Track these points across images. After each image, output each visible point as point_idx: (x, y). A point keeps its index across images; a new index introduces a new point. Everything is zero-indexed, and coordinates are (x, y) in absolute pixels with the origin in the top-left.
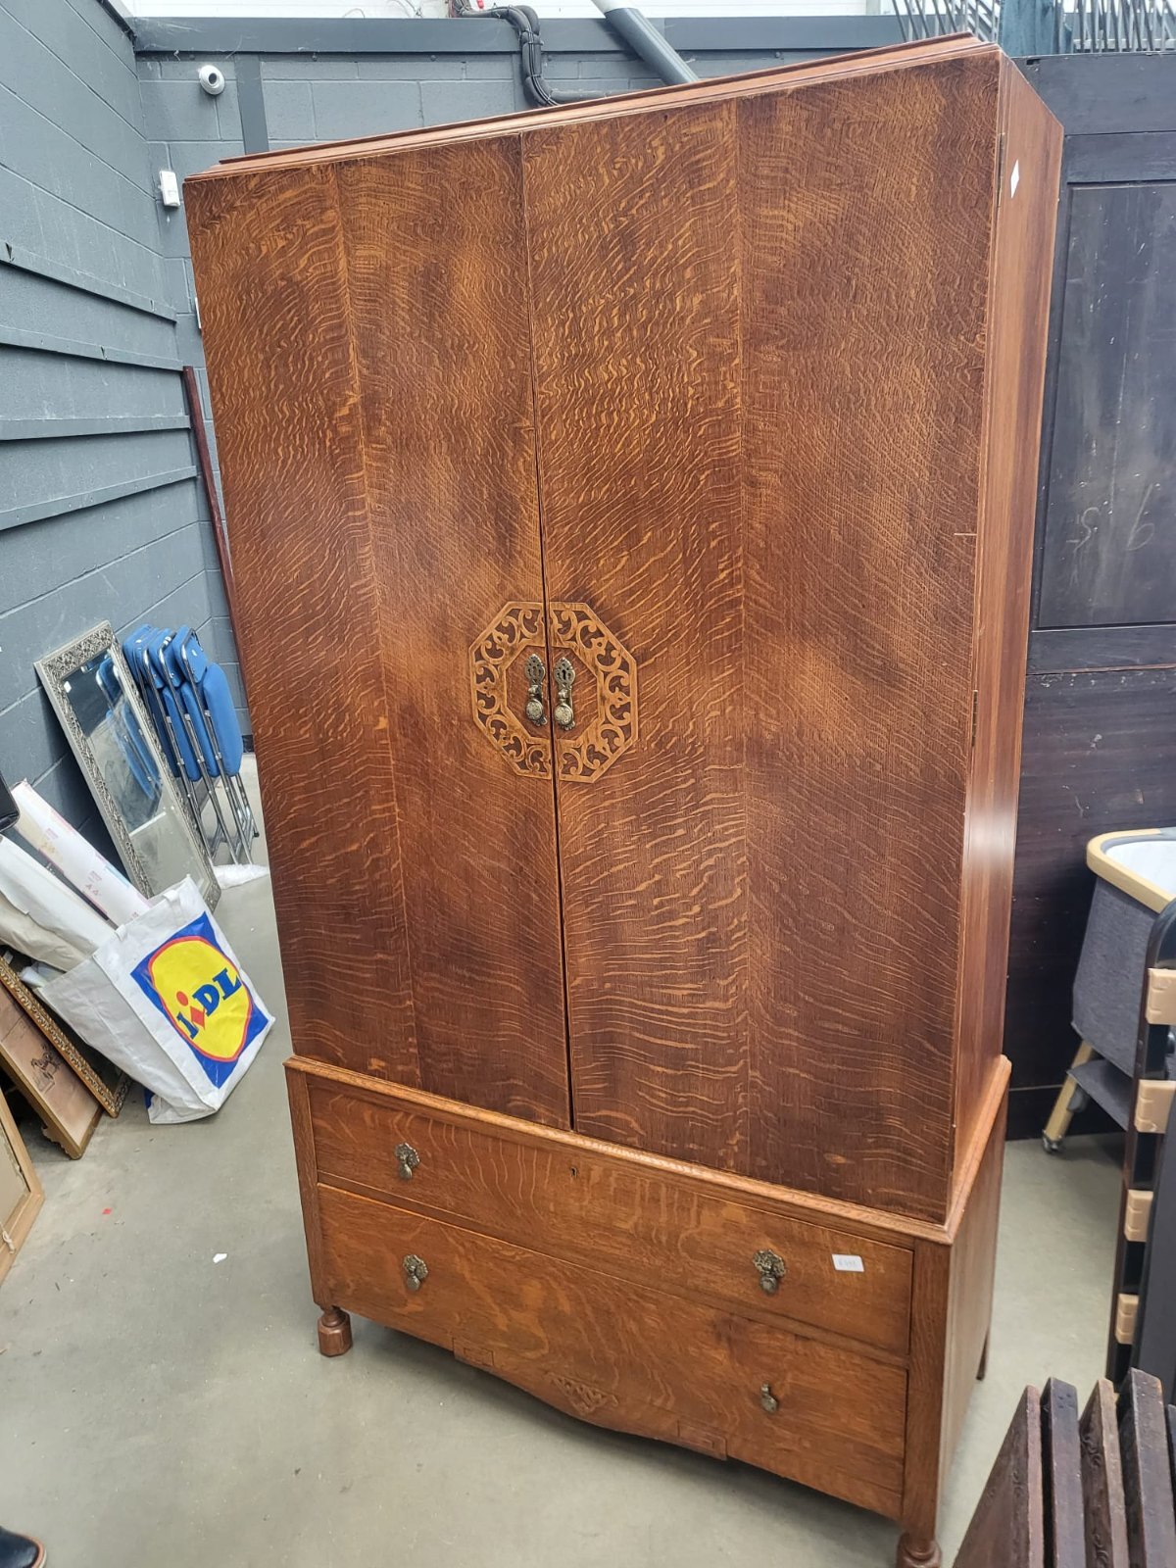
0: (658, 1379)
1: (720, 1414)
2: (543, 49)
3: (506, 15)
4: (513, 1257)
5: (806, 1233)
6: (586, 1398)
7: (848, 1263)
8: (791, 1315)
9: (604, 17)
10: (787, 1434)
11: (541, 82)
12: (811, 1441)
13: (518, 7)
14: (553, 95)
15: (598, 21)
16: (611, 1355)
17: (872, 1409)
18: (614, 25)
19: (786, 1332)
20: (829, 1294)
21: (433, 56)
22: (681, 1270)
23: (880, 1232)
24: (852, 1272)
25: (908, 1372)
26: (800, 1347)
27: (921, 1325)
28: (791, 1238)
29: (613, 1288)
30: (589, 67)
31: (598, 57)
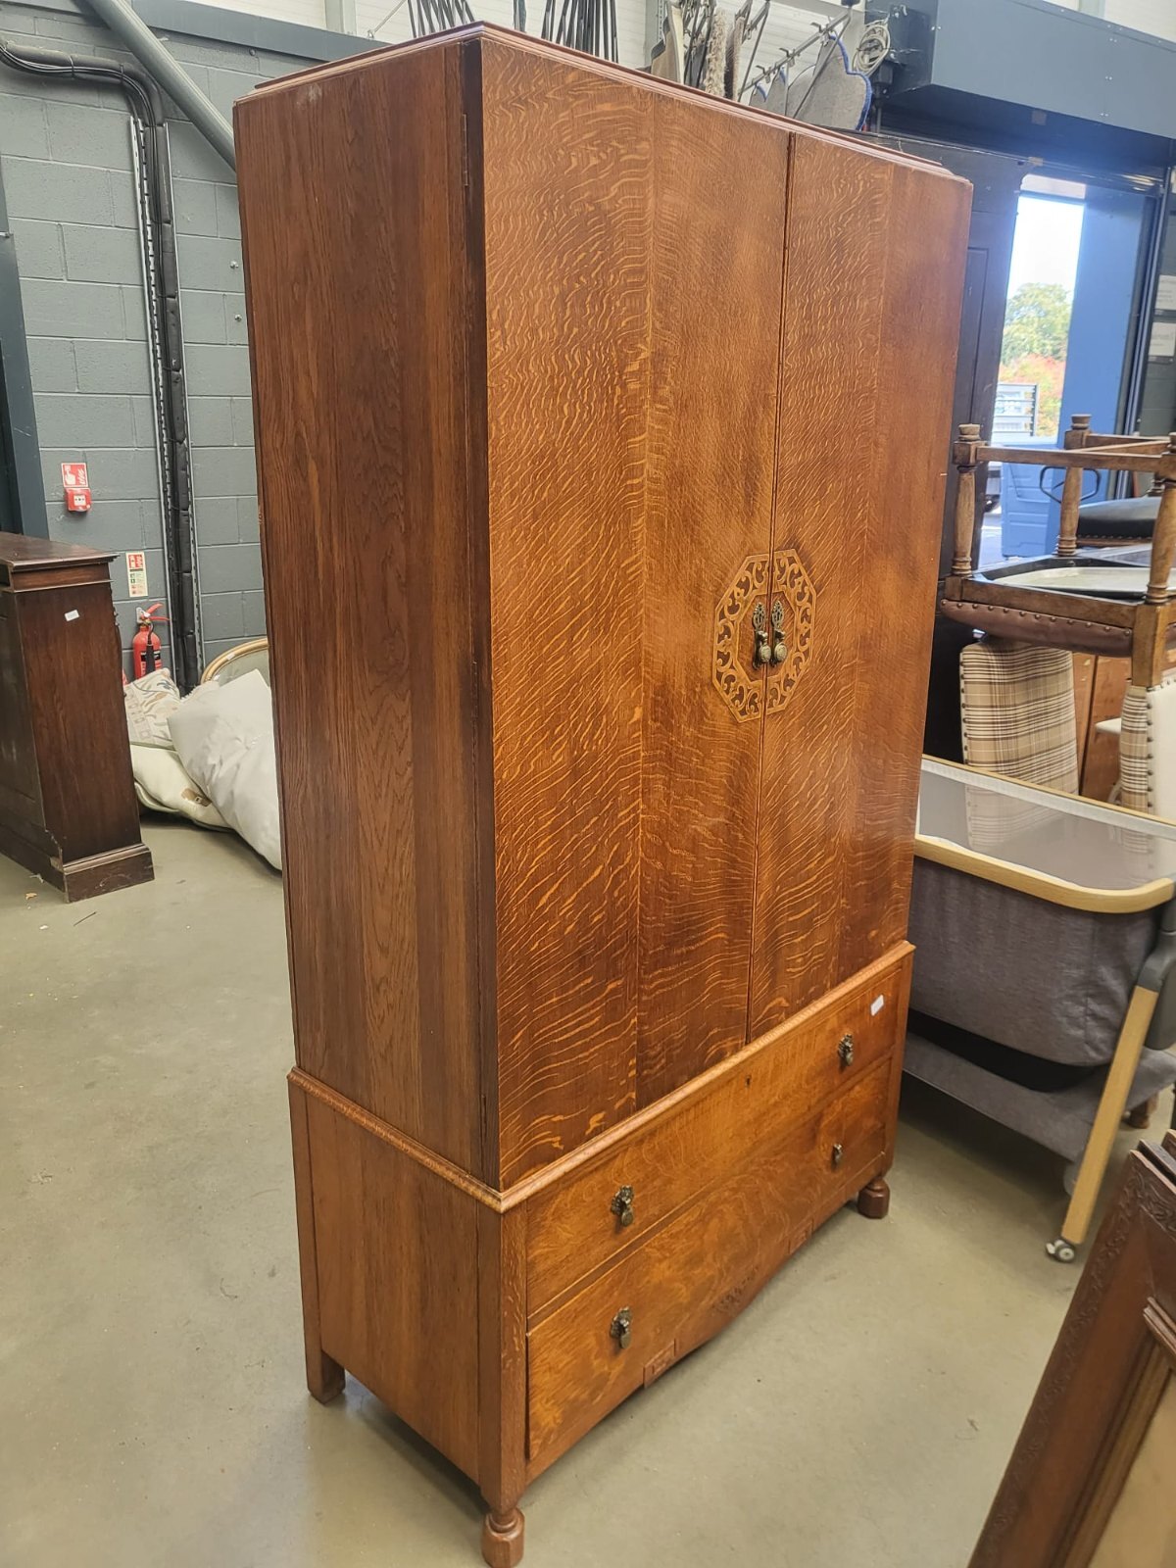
5: (862, 1003)
7: (877, 1005)
14: (9, 47)
20: (868, 1038)
23: (891, 968)
24: (878, 1010)
25: (891, 1058)
27: (900, 1017)
28: (856, 1014)
30: (45, 24)
31: (56, 16)
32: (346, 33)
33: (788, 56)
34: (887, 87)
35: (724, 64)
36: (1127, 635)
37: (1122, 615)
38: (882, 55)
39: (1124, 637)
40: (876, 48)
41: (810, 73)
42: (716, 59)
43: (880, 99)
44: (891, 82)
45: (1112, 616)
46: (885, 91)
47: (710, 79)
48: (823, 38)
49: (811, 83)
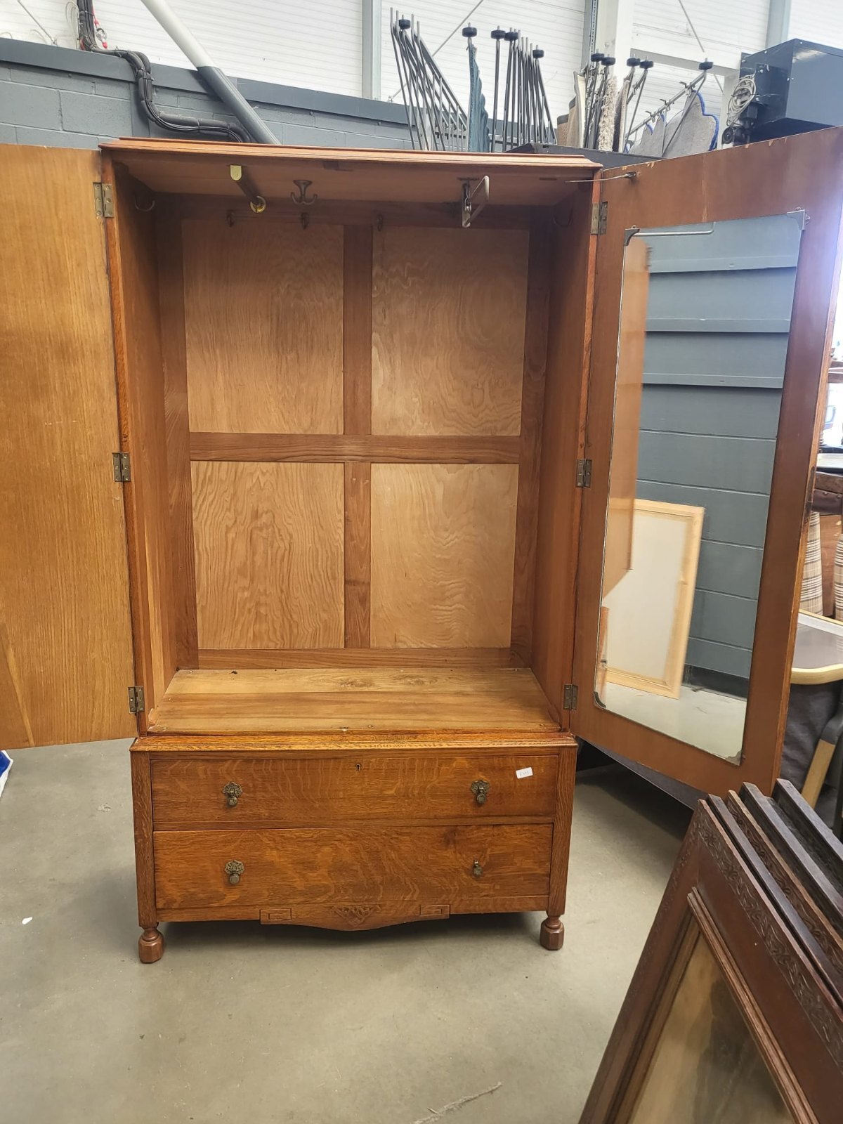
0: (408, 883)
1: (447, 890)
2: (153, 83)
3: (126, 56)
4: (312, 837)
5: (502, 763)
6: (359, 915)
7: (524, 773)
8: (491, 814)
9: (196, 70)
10: (487, 886)
11: (152, 106)
12: (500, 885)
13: (135, 52)
14: (161, 115)
15: (191, 72)
16: (378, 878)
17: (534, 852)
18: (203, 76)
19: (488, 825)
20: (513, 794)
21: (70, 75)
22: (426, 809)
23: (542, 750)
24: (526, 778)
25: (553, 824)
26: (496, 831)
27: (562, 796)
28: (493, 768)
29: (382, 835)
30: (185, 101)
31: (191, 95)
32: (373, 99)
33: (666, 104)
34: (754, 121)
35: (614, 112)
36: (839, 498)
37: (836, 484)
38: (749, 99)
39: (837, 500)
40: (746, 94)
41: (680, 116)
42: (608, 109)
43: (748, 129)
44: (756, 117)
45: (829, 485)
46: (752, 124)
47: (604, 122)
48: (688, 92)
49: (679, 122)
